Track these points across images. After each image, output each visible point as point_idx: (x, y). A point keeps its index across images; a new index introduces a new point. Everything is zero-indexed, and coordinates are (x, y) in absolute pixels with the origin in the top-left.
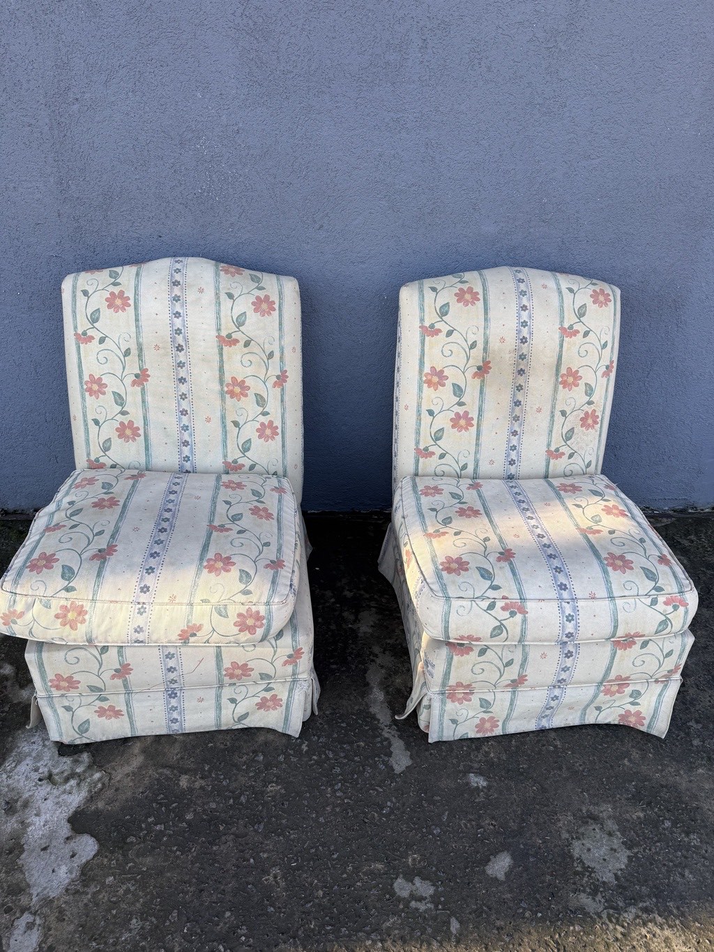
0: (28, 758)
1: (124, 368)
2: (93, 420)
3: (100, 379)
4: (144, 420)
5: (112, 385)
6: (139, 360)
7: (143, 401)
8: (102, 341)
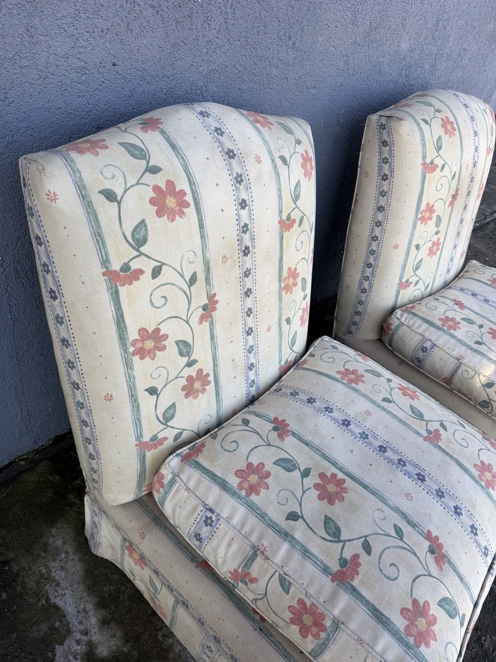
1: (190, 303)
2: (146, 390)
3: (157, 330)
4: (214, 361)
5: (174, 331)
6: (207, 284)
7: (212, 337)
8: (156, 272)
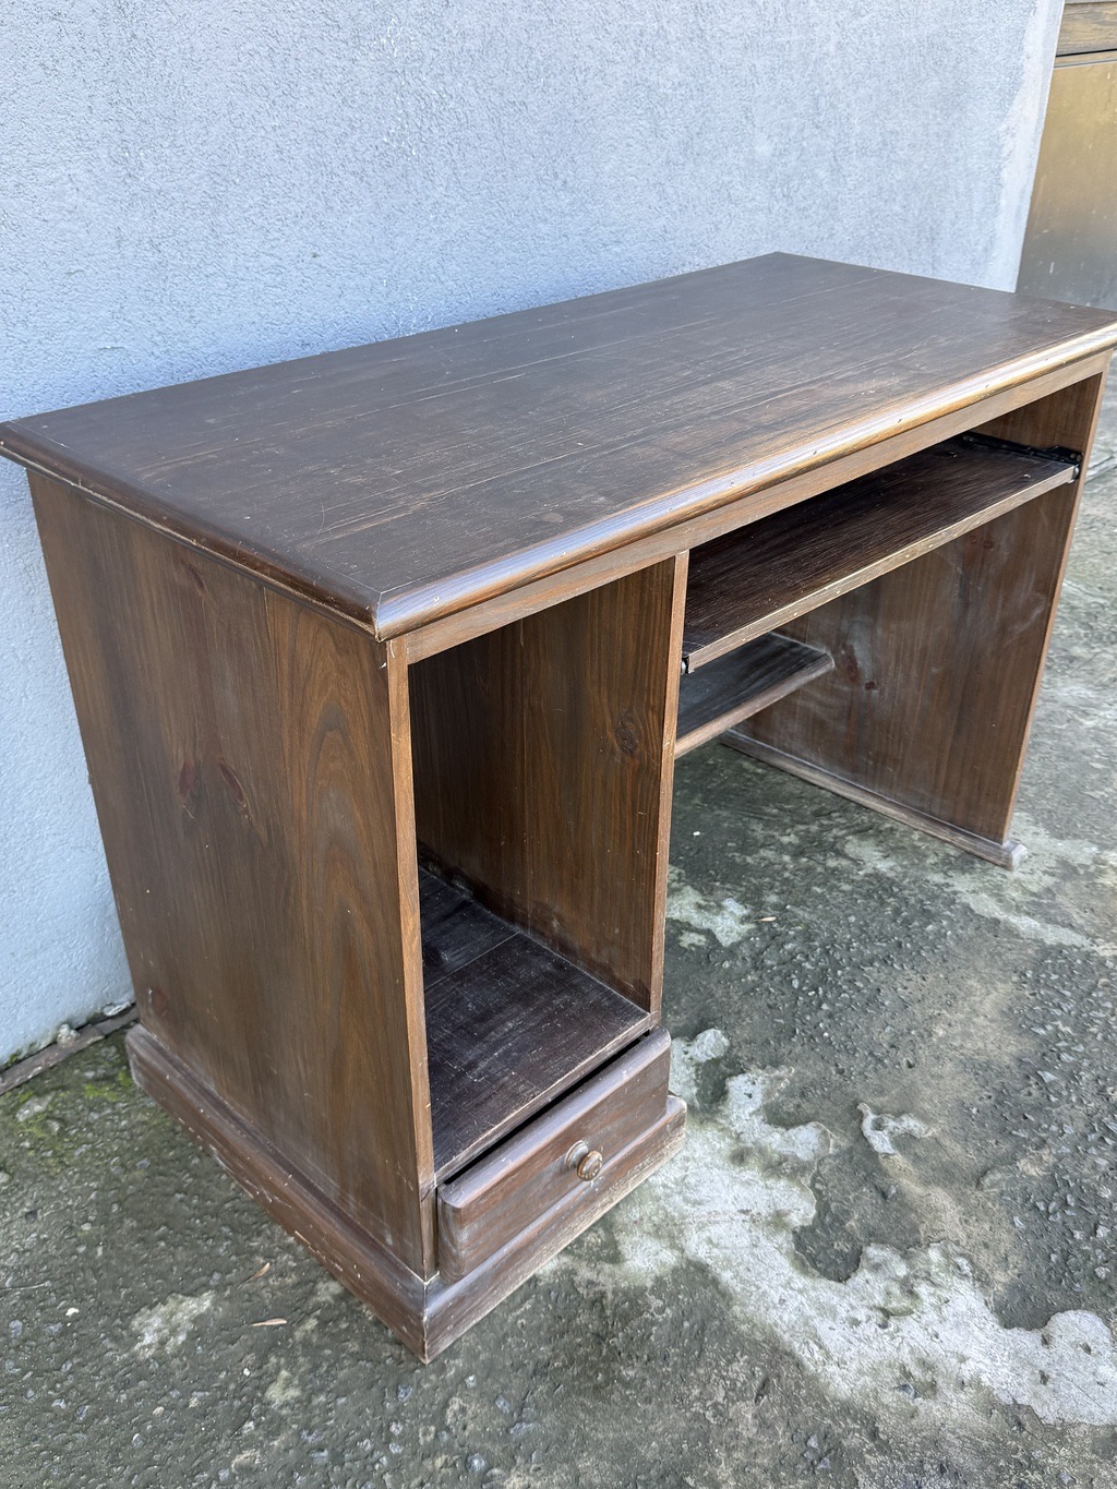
0: (816, 1322)
